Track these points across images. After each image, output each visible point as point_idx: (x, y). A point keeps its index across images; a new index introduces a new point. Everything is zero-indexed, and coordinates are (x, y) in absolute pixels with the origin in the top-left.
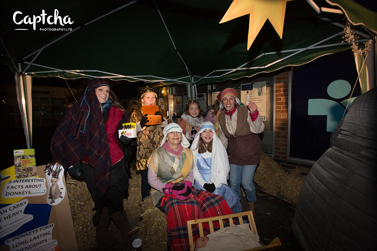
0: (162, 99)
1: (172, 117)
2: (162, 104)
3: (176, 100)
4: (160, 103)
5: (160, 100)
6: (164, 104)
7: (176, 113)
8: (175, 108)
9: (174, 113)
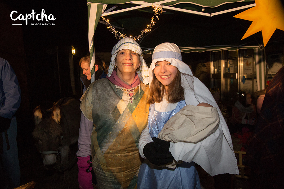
0: (231, 61)
1: (241, 79)
2: (231, 66)
3: (246, 62)
4: (229, 64)
5: (229, 62)
6: (232, 66)
7: (246, 76)
8: (245, 70)
9: (244, 75)
